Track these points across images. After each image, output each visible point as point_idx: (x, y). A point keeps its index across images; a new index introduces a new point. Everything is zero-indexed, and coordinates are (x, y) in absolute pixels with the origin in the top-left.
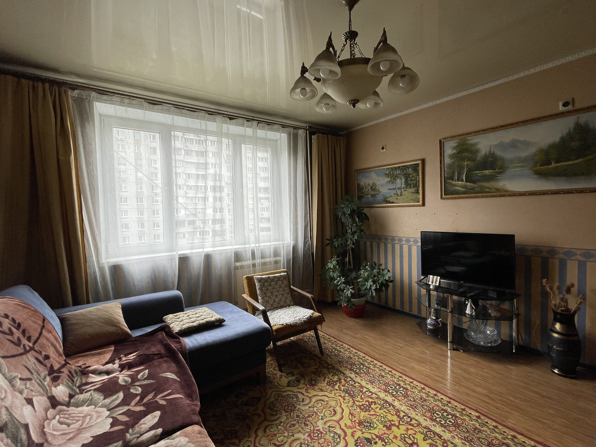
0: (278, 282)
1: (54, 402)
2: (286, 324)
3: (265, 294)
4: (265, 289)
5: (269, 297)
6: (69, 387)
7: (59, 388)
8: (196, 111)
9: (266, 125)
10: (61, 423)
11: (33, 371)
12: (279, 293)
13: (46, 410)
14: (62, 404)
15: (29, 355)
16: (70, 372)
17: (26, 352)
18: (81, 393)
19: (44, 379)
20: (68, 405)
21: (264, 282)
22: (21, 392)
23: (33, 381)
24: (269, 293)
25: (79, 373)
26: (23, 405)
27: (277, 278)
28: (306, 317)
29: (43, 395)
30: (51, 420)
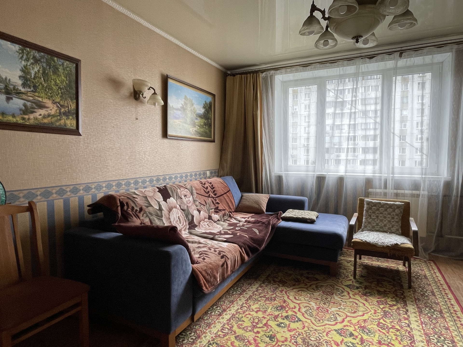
0: (388, 209)
1: (210, 218)
2: (366, 241)
3: (370, 216)
4: (372, 212)
5: (374, 219)
6: (220, 217)
7: (216, 215)
8: (336, 62)
9: (412, 53)
10: (208, 225)
11: (207, 203)
12: (385, 219)
13: (205, 218)
14: (213, 220)
15: (209, 199)
16: (225, 213)
17: (209, 197)
18: (223, 222)
19: (211, 209)
20: (215, 222)
21: (372, 205)
22: (196, 206)
23: (205, 207)
24: (373, 216)
25: (228, 216)
26: (195, 210)
27: (388, 205)
28: (391, 243)
29: (207, 213)
30: (205, 222)
